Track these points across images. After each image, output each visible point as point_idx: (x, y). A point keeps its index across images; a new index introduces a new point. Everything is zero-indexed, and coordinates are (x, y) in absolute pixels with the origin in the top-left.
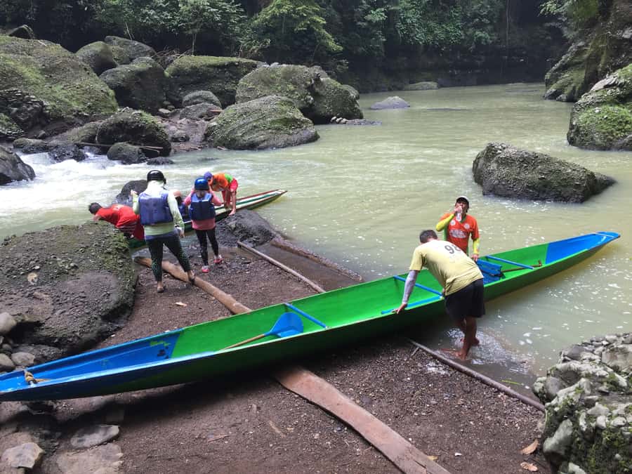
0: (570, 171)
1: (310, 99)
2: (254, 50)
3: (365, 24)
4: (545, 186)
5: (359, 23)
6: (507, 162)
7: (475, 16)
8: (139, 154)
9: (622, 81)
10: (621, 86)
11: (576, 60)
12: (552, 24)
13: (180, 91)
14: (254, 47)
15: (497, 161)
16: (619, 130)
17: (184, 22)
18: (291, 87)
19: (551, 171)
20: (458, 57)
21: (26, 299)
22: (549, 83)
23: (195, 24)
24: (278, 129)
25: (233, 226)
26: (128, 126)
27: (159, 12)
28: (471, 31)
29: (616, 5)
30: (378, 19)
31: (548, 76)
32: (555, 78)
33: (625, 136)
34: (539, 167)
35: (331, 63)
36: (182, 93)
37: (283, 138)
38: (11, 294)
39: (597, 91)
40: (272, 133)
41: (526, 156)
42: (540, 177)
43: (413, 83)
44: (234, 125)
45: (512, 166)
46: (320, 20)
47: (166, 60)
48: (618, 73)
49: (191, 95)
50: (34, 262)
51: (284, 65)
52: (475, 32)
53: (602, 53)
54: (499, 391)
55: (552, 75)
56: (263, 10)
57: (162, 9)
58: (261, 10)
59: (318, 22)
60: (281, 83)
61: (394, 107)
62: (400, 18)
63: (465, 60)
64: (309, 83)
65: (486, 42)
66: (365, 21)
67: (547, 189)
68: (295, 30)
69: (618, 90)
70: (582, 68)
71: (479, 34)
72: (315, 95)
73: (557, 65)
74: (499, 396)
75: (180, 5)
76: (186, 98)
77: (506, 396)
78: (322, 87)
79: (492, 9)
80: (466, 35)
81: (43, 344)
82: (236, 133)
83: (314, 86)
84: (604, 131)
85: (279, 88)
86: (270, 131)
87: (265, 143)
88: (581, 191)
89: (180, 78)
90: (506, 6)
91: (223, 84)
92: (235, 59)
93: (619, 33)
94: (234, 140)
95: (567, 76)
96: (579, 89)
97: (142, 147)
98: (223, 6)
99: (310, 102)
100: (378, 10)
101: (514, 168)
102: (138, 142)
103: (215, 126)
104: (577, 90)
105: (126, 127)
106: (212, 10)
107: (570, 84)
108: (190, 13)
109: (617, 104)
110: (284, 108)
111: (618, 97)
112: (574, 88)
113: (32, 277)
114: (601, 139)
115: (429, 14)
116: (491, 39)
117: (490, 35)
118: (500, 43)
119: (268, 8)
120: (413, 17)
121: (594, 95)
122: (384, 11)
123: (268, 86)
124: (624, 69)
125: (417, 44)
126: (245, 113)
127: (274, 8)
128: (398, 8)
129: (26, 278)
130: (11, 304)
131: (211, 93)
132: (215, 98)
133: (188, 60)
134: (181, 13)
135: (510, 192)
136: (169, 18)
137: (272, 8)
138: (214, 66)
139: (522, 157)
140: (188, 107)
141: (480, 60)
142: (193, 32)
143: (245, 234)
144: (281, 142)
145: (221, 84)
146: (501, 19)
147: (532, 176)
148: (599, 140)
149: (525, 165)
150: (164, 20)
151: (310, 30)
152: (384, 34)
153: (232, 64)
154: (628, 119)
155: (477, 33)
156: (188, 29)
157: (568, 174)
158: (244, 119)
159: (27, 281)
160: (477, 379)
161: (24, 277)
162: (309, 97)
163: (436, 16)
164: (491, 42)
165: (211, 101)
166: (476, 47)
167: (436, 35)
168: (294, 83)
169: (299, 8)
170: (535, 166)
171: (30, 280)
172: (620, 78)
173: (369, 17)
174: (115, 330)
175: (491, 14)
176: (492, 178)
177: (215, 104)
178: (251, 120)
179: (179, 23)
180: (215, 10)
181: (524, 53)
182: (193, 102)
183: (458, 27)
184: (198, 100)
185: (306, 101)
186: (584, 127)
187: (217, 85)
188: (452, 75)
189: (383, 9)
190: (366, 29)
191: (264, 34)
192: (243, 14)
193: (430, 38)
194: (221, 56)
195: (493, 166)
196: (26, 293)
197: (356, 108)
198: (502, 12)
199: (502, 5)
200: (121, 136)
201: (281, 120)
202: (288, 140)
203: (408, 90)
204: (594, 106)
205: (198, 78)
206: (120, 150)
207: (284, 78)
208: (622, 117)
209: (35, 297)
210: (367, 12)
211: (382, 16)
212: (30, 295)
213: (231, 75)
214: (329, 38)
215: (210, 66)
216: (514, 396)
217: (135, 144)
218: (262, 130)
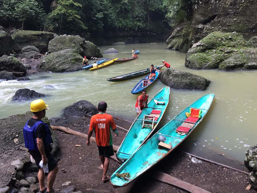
0: (199, 79)
1: (82, 50)
2: (51, 28)
3: (95, 18)
4: (191, 85)
5: (93, 18)
6: (176, 76)
7: (137, 17)
8: (13, 76)
9: (203, 44)
10: (202, 46)
11: (177, 35)
12: (164, 21)
13: (19, 46)
14: (51, 27)
15: (172, 76)
16: (204, 62)
17: (18, 16)
18: (73, 45)
19: (193, 79)
20: (132, 32)
21: (17, 152)
22: (168, 43)
23: (23, 17)
24: (74, 63)
25: (82, 108)
26: (6, 63)
27: (6, 11)
28: (136, 22)
29: (195, 16)
30: (100, 17)
31: (167, 41)
32: (170, 42)
33: (206, 64)
34: (188, 77)
35: (83, 34)
36: (19, 47)
37: (76, 67)
38: (9, 149)
39: (194, 48)
40: (71, 65)
41: (183, 73)
42: (189, 81)
43: (115, 42)
44: (54, 61)
45: (179, 77)
46: (78, 17)
47: (10, 32)
48: (201, 41)
49: (25, 48)
50: (15, 133)
51: (69, 36)
52: (137, 23)
53: (190, 33)
54: (223, 167)
55: (169, 40)
56: (53, 11)
57: (7, 10)
58: (52, 11)
59: (77, 17)
60: (69, 43)
61: (112, 52)
62: (109, 17)
63: (134, 34)
64: (81, 43)
65: (141, 27)
66: (95, 17)
67: (192, 86)
68: (68, 20)
69: (201, 47)
70: (181, 38)
71: (139, 24)
72: (84, 48)
73: (171, 36)
74: (224, 169)
75: (15, 8)
76: (23, 49)
77: (226, 169)
78: (86, 45)
79: (143, 15)
80: (134, 24)
81: (34, 172)
82: (55, 65)
83: (83, 44)
84: (199, 62)
85: (68, 45)
86: (70, 64)
87: (69, 69)
88: (204, 86)
89: (18, 40)
90: (148, 13)
91: (39, 42)
92: (44, 32)
93: (197, 26)
94: (55, 68)
95: (174, 40)
96: (180, 46)
97: (13, 72)
98: (35, 9)
99: (82, 51)
100: (100, 13)
101: (179, 78)
102: (11, 70)
103: (45, 62)
104: (179, 46)
105: (5, 64)
106: (31, 11)
107: (176, 44)
108: (21, 11)
109: (202, 52)
110: (75, 54)
111: (202, 50)
112: (178, 45)
113: (16, 140)
114: (198, 65)
115: (120, 16)
116: (143, 26)
117: (143, 24)
118: (146, 27)
119: (55, 11)
120: (114, 16)
121: (193, 49)
122: (103, 14)
123: (63, 44)
124: (203, 39)
125: (116, 27)
126: (59, 57)
127: (58, 11)
128: (108, 12)
129: (13, 141)
130: (11, 155)
131: (35, 47)
132: (37, 49)
133: (22, 33)
134: (16, 12)
135: (179, 87)
136: (11, 13)
137: (57, 10)
138: (35, 35)
139: (182, 74)
140: (25, 53)
141: (140, 34)
142: (22, 20)
143: (87, 111)
144: (76, 69)
145: (38, 43)
146: (146, 18)
147: (186, 81)
148: (197, 66)
149: (183, 77)
150: (8, 14)
151: (74, 20)
152: (103, 23)
153: (42, 34)
154: (206, 58)
155: (138, 23)
156: (20, 19)
157: (199, 80)
158: (58, 59)
159: (14, 143)
160: (213, 163)
161: (12, 141)
162: (81, 49)
163: (122, 16)
164: (143, 27)
165: (35, 50)
166: (138, 29)
167: (123, 24)
168: (75, 43)
169: (69, 11)
170: (187, 77)
171: (15, 142)
172: (202, 43)
173: (97, 16)
174: (58, 160)
175: (143, 16)
176: (171, 82)
177: (37, 52)
178: (62, 59)
179: (15, 16)
180: (32, 11)
181: (155, 31)
182: (26, 51)
183: (131, 21)
184: (29, 50)
185: (80, 50)
186: (192, 61)
187: (36, 43)
188: (130, 39)
189: (102, 13)
190: (96, 20)
191: (54, 21)
192: (44, 13)
193: (121, 25)
194: (37, 30)
195: (171, 77)
196: (16, 148)
197: (100, 53)
198: (146, 15)
199: (146, 13)
200: (2, 68)
201: (74, 59)
202: (78, 67)
203: (114, 45)
204: (194, 53)
205: (27, 40)
206: (4, 74)
207: (70, 41)
208: (204, 57)
209: (21, 150)
210: (96, 14)
211: (102, 15)
212: (18, 149)
213: (42, 39)
214: (82, 24)
215: (33, 35)
216: (229, 169)
217: (10, 71)
218: (67, 64)
